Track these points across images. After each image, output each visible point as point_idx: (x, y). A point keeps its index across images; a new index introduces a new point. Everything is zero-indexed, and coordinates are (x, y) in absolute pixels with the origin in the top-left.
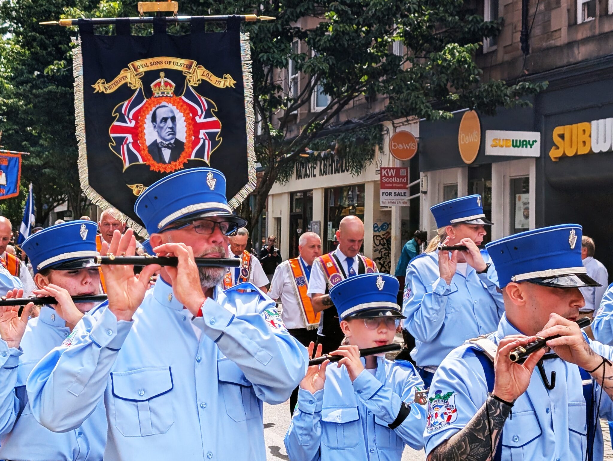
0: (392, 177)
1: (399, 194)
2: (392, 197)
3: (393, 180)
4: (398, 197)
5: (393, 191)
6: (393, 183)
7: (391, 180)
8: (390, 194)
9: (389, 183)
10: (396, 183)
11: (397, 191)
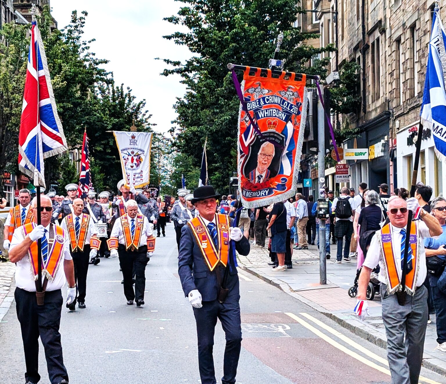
0: (341, 168)
1: (345, 177)
2: (342, 178)
3: (342, 170)
4: (345, 178)
5: (342, 175)
6: (342, 171)
7: (341, 170)
8: (341, 177)
9: (340, 171)
10: (344, 171)
11: (344, 175)
